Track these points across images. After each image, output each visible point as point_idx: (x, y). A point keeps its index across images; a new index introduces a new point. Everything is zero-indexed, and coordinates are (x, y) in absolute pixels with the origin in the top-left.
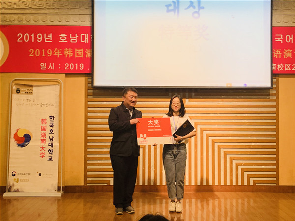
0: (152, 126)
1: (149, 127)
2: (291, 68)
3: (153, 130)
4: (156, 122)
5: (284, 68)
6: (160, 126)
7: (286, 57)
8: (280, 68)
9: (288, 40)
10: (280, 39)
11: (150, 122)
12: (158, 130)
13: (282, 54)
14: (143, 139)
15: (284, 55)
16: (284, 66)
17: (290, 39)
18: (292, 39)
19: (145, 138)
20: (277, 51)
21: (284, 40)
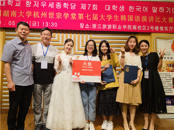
0: (86, 67)
1: (83, 67)
2: (147, 29)
3: (86, 70)
4: (90, 64)
5: (142, 29)
6: (92, 67)
7: (143, 21)
8: (139, 29)
9: (144, 10)
10: (139, 9)
11: (85, 63)
12: (90, 70)
13: (141, 19)
14: (77, 77)
15: (142, 20)
16: (142, 27)
17: (146, 9)
18: (147, 9)
19: (78, 76)
20: (137, 17)
21: (142, 10)
